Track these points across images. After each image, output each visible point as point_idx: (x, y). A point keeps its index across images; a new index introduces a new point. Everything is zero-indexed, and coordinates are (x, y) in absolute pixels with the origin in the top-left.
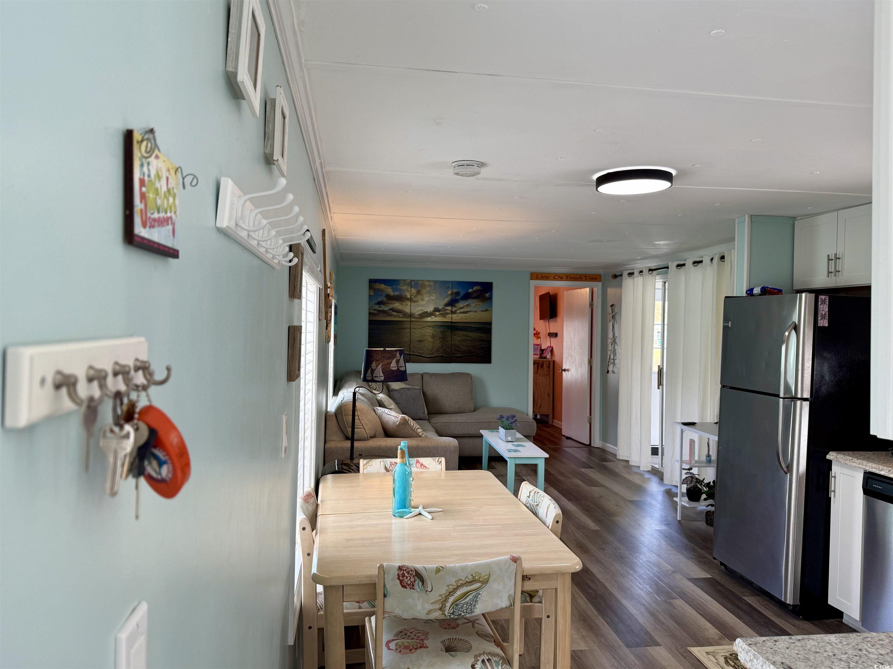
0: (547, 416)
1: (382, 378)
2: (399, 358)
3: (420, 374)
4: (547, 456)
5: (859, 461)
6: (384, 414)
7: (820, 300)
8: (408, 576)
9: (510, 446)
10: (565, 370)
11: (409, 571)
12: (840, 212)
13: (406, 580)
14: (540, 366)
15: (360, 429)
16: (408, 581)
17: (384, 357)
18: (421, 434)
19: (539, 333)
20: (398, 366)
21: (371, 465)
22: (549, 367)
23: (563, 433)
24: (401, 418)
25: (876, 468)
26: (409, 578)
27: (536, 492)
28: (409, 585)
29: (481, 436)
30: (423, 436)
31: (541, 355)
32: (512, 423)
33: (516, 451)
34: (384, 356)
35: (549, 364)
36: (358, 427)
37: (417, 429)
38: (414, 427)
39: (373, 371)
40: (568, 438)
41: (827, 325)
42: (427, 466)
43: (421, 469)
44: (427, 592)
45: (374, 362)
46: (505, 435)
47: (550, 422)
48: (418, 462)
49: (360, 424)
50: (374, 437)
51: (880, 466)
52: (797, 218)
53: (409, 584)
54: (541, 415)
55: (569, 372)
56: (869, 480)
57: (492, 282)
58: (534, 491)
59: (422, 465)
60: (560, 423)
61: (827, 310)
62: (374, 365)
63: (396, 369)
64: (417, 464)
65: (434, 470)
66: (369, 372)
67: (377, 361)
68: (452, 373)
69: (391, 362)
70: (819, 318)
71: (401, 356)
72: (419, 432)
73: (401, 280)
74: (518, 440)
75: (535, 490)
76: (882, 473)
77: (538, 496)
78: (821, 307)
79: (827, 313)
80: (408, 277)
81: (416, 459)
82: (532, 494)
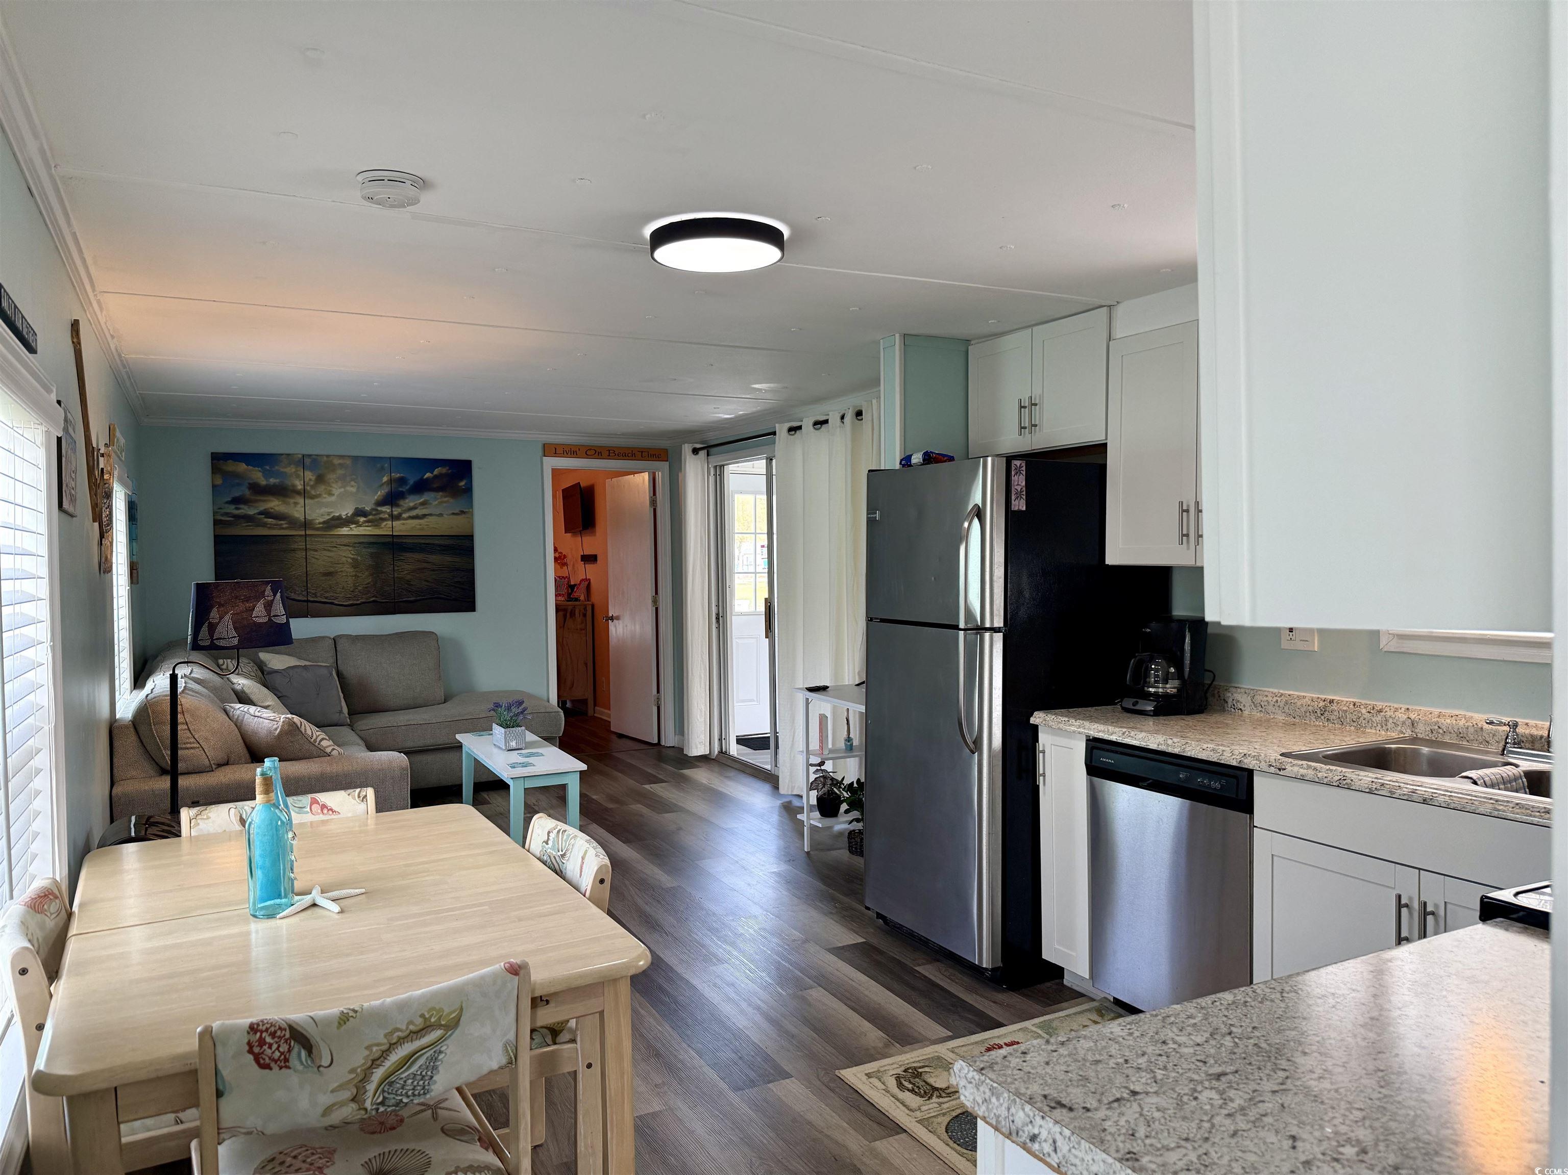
0: (584, 702)
1: (235, 641)
2: (270, 598)
3: (330, 638)
4: (584, 767)
5: (1078, 723)
6: (247, 716)
7: (1013, 468)
8: (272, 1041)
9: (515, 757)
10: (612, 619)
11: (275, 1032)
12: (1035, 328)
13: (269, 1052)
14: (568, 615)
15: (192, 751)
16: (273, 1052)
17: (236, 597)
18: (328, 750)
19: (565, 557)
20: (269, 614)
21: (208, 818)
22: (585, 615)
23: (612, 729)
24: (283, 722)
25: (1104, 731)
26: (275, 1046)
27: (560, 830)
28: (276, 1061)
29: (459, 747)
30: (334, 753)
31: (569, 594)
32: (517, 715)
33: (525, 765)
34: (238, 594)
35: (585, 609)
36: (188, 746)
37: (321, 741)
38: (314, 737)
39: (212, 628)
40: (621, 736)
41: (1024, 509)
42: (334, 809)
43: (321, 815)
44: (321, 1069)
45: (215, 609)
46: (505, 738)
47: (590, 713)
48: (314, 801)
49: (192, 740)
50: (227, 764)
51: (1110, 728)
52: (972, 342)
53: (276, 1057)
54: (572, 701)
55: (620, 622)
56: (1095, 751)
57: (470, 458)
58: (557, 830)
59: (324, 806)
60: (609, 712)
61: (1024, 483)
62: (214, 614)
63: (266, 620)
64: (314, 805)
65: (350, 815)
66: (205, 629)
67: (221, 605)
68: (397, 634)
69: (254, 606)
70: (1013, 497)
71: (275, 595)
72: (325, 745)
73: (282, 454)
74: (529, 745)
75: (559, 828)
76: (1113, 738)
77: (565, 837)
78: (1014, 479)
79: (1024, 489)
80: (299, 449)
81: (310, 796)
82: (552, 835)
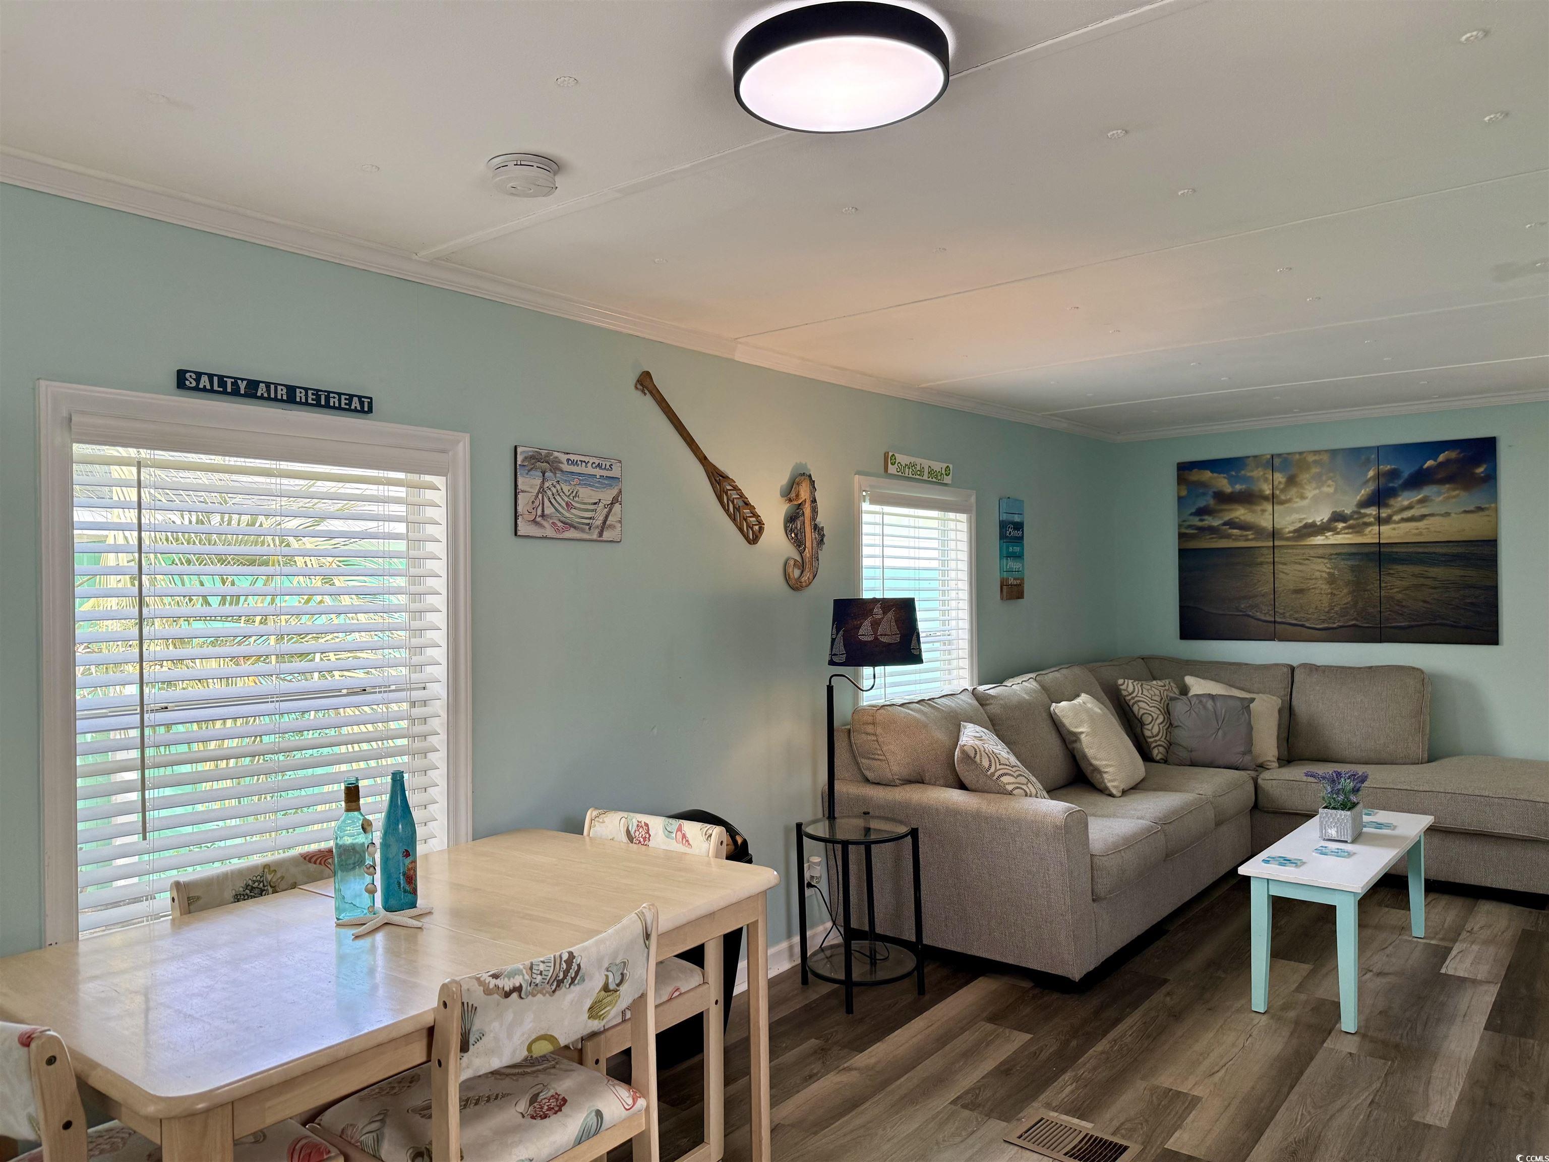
1: (843, 659)
3: (1288, 666)
17: (848, 614)
20: (875, 635)
21: (603, 822)
39: (833, 643)
42: (691, 842)
43: (680, 844)
49: (879, 752)
50: (918, 782)
57: (1493, 436)
59: (684, 836)
62: (834, 630)
63: (870, 640)
64: (679, 833)
65: (700, 852)
69: (861, 624)
72: (1005, 782)
73: (1249, 457)
80: (1266, 449)
